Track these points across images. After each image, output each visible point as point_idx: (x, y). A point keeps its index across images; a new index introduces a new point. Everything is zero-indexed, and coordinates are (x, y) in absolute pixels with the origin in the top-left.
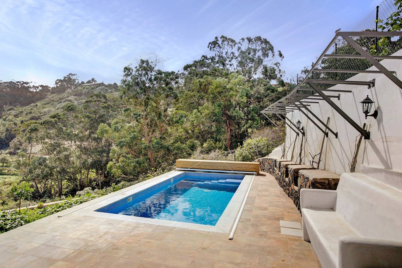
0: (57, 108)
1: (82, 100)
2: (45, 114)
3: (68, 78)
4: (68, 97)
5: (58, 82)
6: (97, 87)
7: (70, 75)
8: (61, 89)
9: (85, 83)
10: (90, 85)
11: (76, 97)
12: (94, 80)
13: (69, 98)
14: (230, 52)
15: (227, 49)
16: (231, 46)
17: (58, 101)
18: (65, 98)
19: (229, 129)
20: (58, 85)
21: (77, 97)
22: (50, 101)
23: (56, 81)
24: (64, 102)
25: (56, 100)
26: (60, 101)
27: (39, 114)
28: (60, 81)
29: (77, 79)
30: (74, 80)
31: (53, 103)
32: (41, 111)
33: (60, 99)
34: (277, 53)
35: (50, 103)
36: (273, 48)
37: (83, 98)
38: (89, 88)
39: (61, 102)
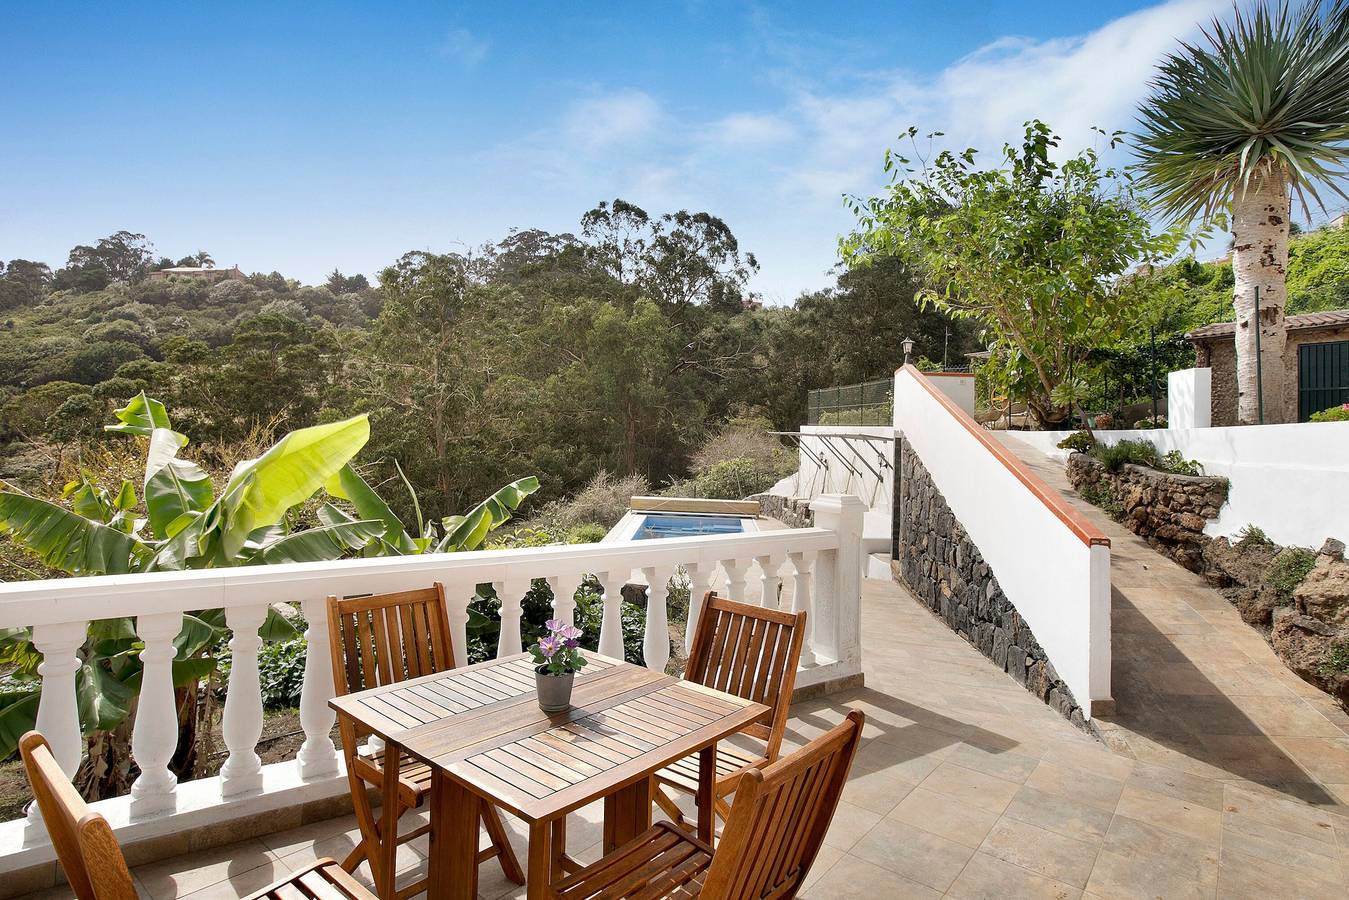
0: (85, 336)
1: (171, 318)
2: (46, 355)
3: (113, 244)
4: (122, 304)
5: (81, 255)
6: (217, 281)
7: (123, 236)
8: (92, 278)
9: (175, 263)
10: (195, 274)
11: (148, 306)
12: (207, 258)
13: (127, 309)
14: (633, 239)
15: (625, 232)
16: (636, 223)
17: (86, 315)
18: (112, 307)
19: (632, 424)
20: (81, 265)
21: (152, 307)
22: (58, 315)
23: (72, 251)
24: (111, 319)
25: (80, 311)
26: (93, 315)
27: (26, 354)
28: (88, 250)
29: (145, 249)
30: (137, 254)
31: (70, 319)
32: (32, 344)
33: (92, 310)
34: (743, 258)
35: (58, 319)
36: (735, 243)
37: (172, 310)
38: (189, 281)
39: (99, 320)
